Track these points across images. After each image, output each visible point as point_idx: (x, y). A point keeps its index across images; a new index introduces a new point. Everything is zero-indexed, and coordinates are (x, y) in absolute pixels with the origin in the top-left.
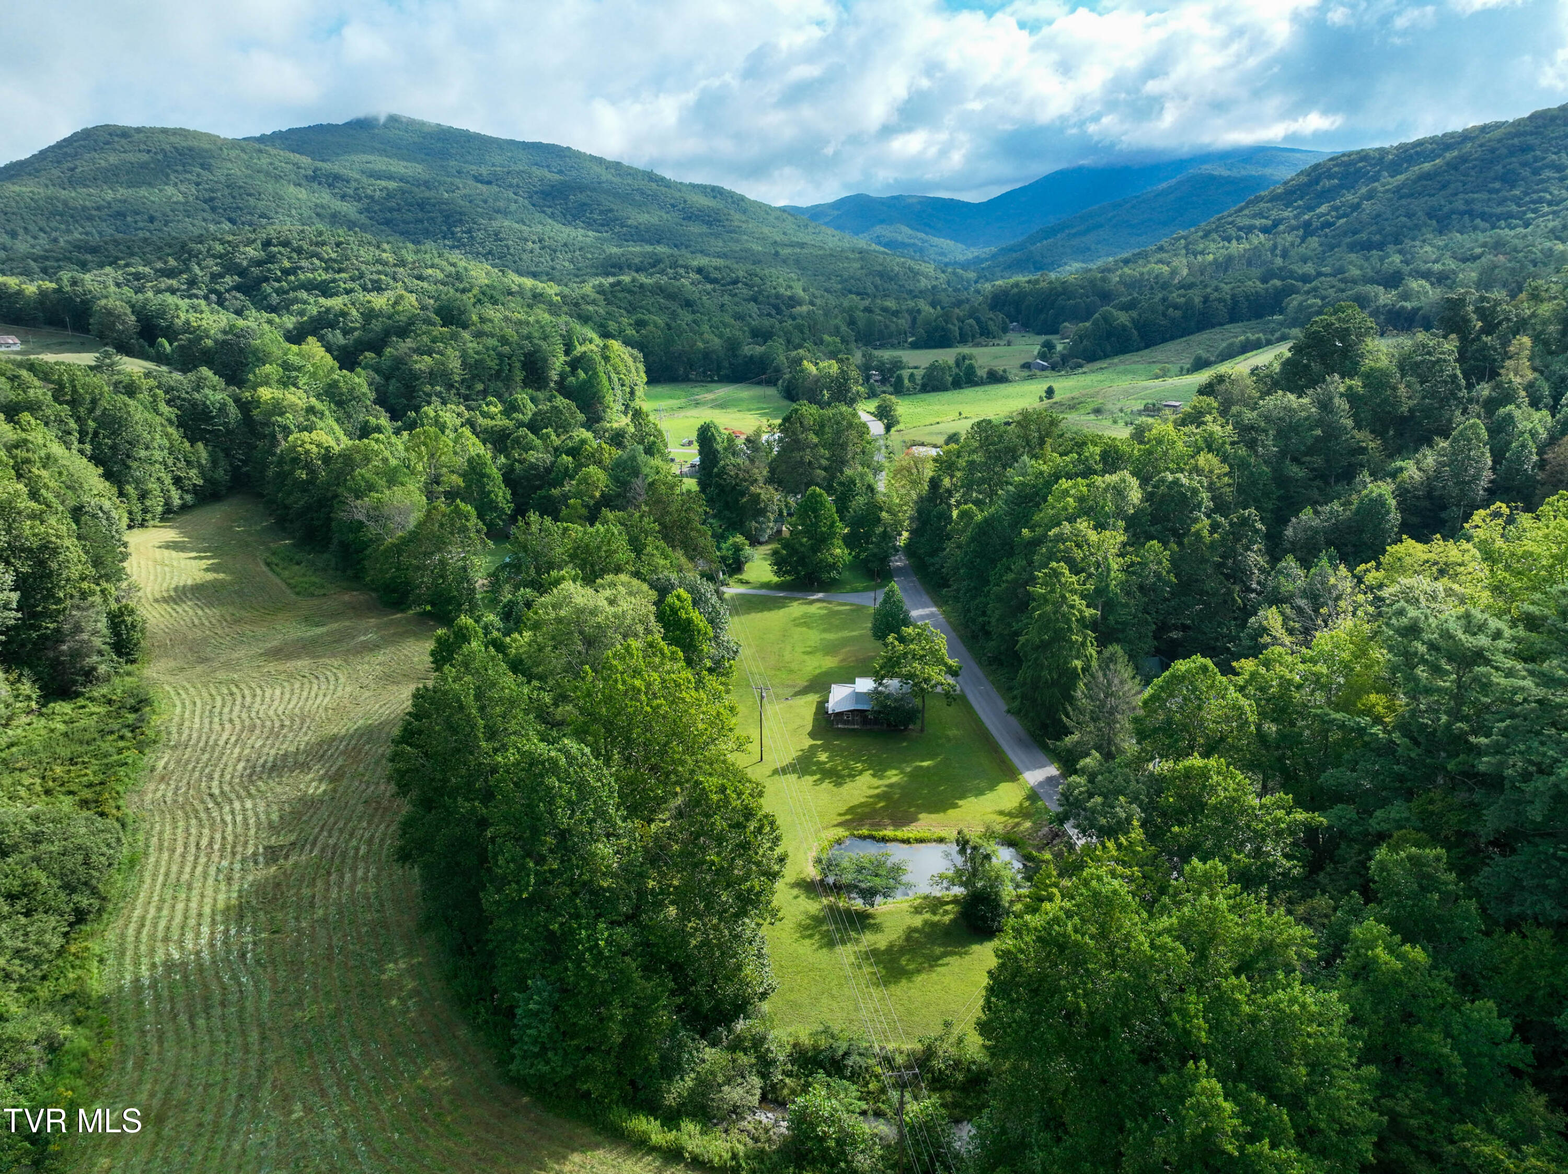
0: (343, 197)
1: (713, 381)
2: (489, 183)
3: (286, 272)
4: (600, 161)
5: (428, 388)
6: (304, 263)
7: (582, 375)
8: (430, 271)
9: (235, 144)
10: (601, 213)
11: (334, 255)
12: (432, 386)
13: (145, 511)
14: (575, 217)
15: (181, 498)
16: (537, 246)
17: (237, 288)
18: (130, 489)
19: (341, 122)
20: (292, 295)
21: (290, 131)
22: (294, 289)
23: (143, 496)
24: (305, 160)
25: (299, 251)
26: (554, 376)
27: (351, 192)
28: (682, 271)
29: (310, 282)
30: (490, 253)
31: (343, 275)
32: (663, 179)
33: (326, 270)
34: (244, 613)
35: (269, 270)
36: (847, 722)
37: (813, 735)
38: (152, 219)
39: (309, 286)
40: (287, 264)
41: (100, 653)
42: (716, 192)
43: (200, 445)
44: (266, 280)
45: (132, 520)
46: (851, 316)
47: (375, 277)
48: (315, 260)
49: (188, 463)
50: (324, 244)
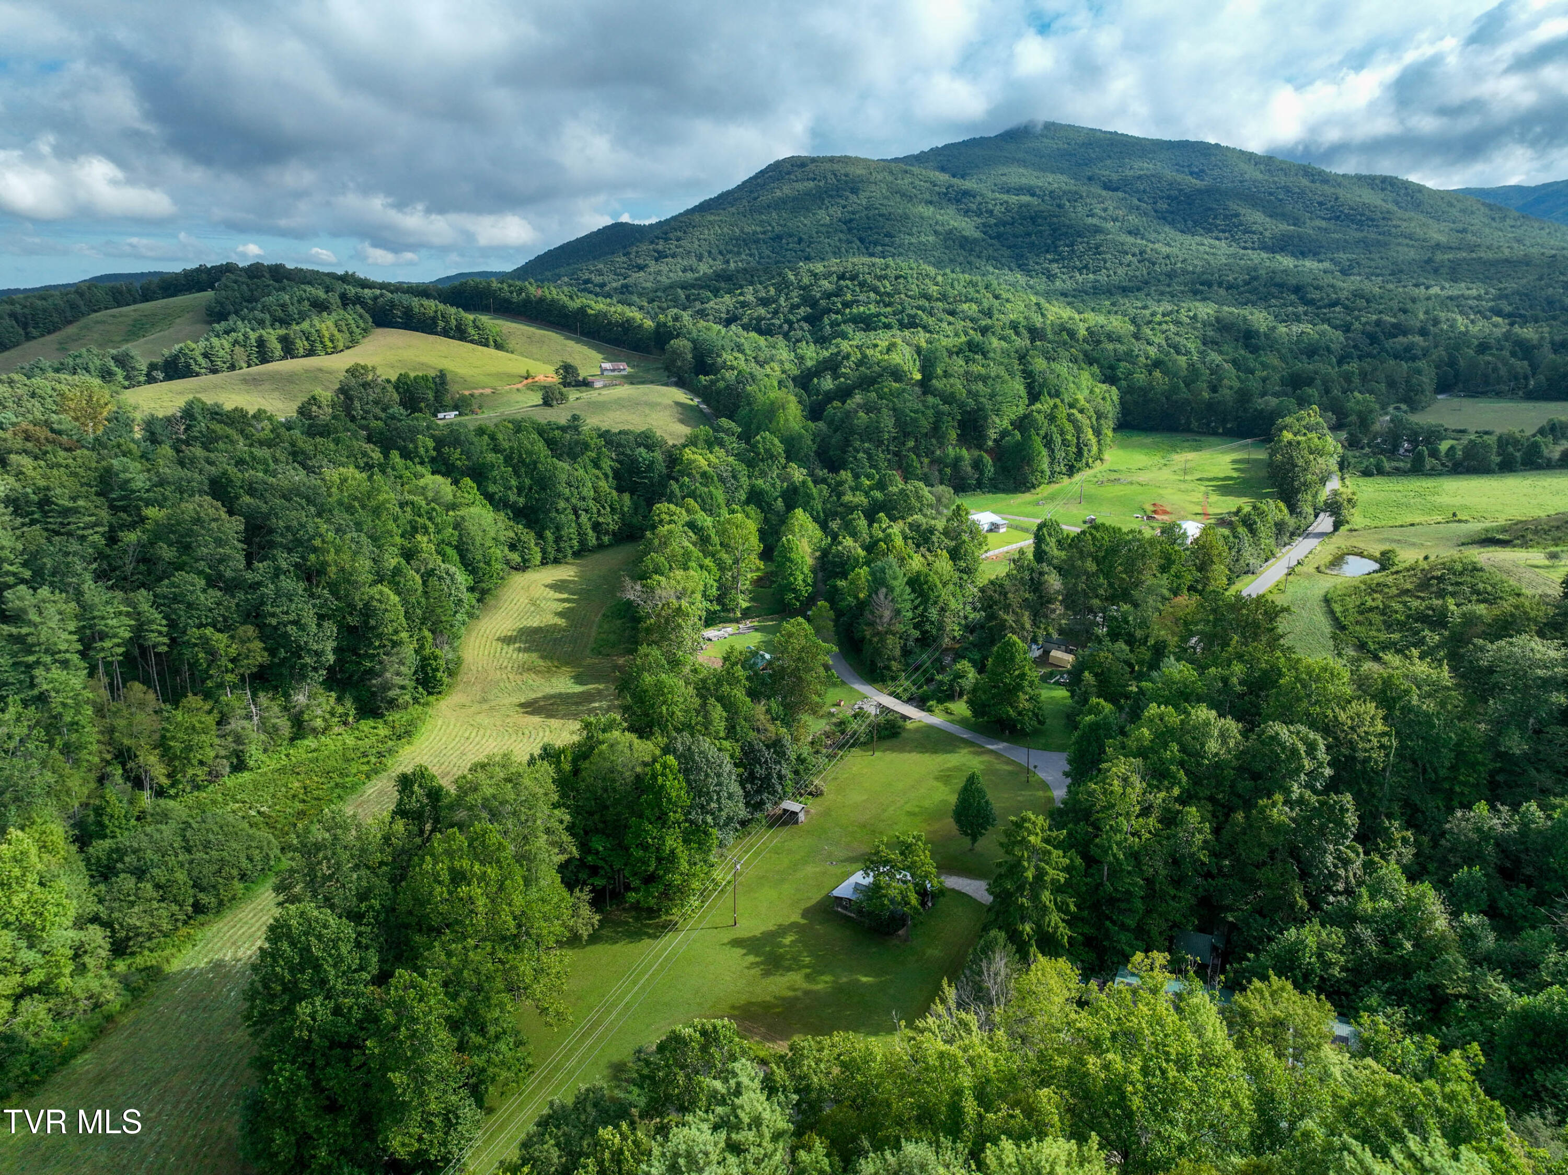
0: (966, 212)
1: (1215, 434)
2: (1116, 189)
3: (846, 305)
4: (1250, 157)
5: (857, 444)
6: (862, 297)
7: (1018, 436)
8: (965, 306)
9: (888, 165)
10: (1226, 217)
11: (889, 289)
12: (863, 441)
13: (558, 550)
14: (1196, 223)
15: (598, 538)
16: (1135, 260)
17: (806, 319)
18: (548, 534)
19: (992, 134)
20: (843, 326)
21: (946, 147)
22: (845, 322)
23: (558, 539)
24: (943, 177)
25: (862, 285)
26: (992, 434)
27: (974, 207)
28: (1274, 290)
29: (860, 315)
30: (1086, 267)
31: (889, 309)
32: (1321, 173)
33: (878, 303)
34: (541, 662)
35: (834, 303)
36: (845, 908)
37: (806, 913)
38: (800, 241)
39: (856, 320)
40: (849, 297)
41: (403, 687)
42: (1387, 184)
43: (626, 497)
44: (829, 311)
45: (543, 558)
46: (1450, 356)
47: (914, 311)
48: (872, 295)
49: (613, 510)
50: (885, 277)
